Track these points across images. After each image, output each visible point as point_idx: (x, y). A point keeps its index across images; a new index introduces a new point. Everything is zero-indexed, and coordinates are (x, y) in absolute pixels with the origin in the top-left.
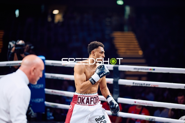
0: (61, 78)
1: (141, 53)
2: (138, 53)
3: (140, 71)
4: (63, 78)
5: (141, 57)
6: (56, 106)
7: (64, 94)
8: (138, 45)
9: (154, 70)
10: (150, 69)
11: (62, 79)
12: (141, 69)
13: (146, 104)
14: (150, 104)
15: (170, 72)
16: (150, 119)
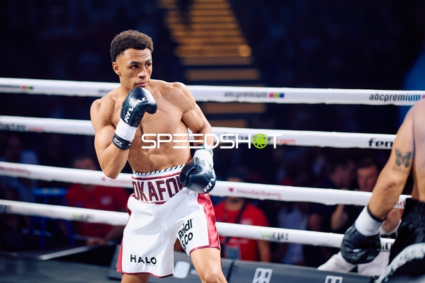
0: (19, 126)
1: (244, 51)
2: (236, 51)
3: (241, 99)
4: (23, 127)
5: (246, 62)
6: (6, 207)
7: (29, 172)
8: (234, 29)
9: (282, 95)
10: (272, 95)
11: (21, 130)
12: (246, 95)
13: (263, 193)
14: (274, 194)
15: (328, 102)
16: (274, 236)
